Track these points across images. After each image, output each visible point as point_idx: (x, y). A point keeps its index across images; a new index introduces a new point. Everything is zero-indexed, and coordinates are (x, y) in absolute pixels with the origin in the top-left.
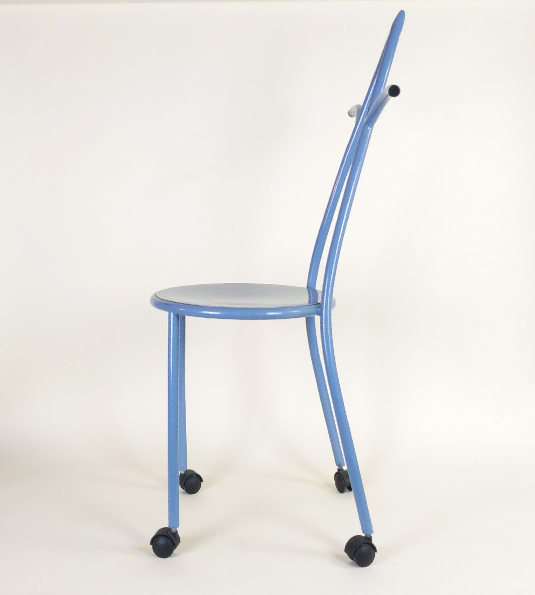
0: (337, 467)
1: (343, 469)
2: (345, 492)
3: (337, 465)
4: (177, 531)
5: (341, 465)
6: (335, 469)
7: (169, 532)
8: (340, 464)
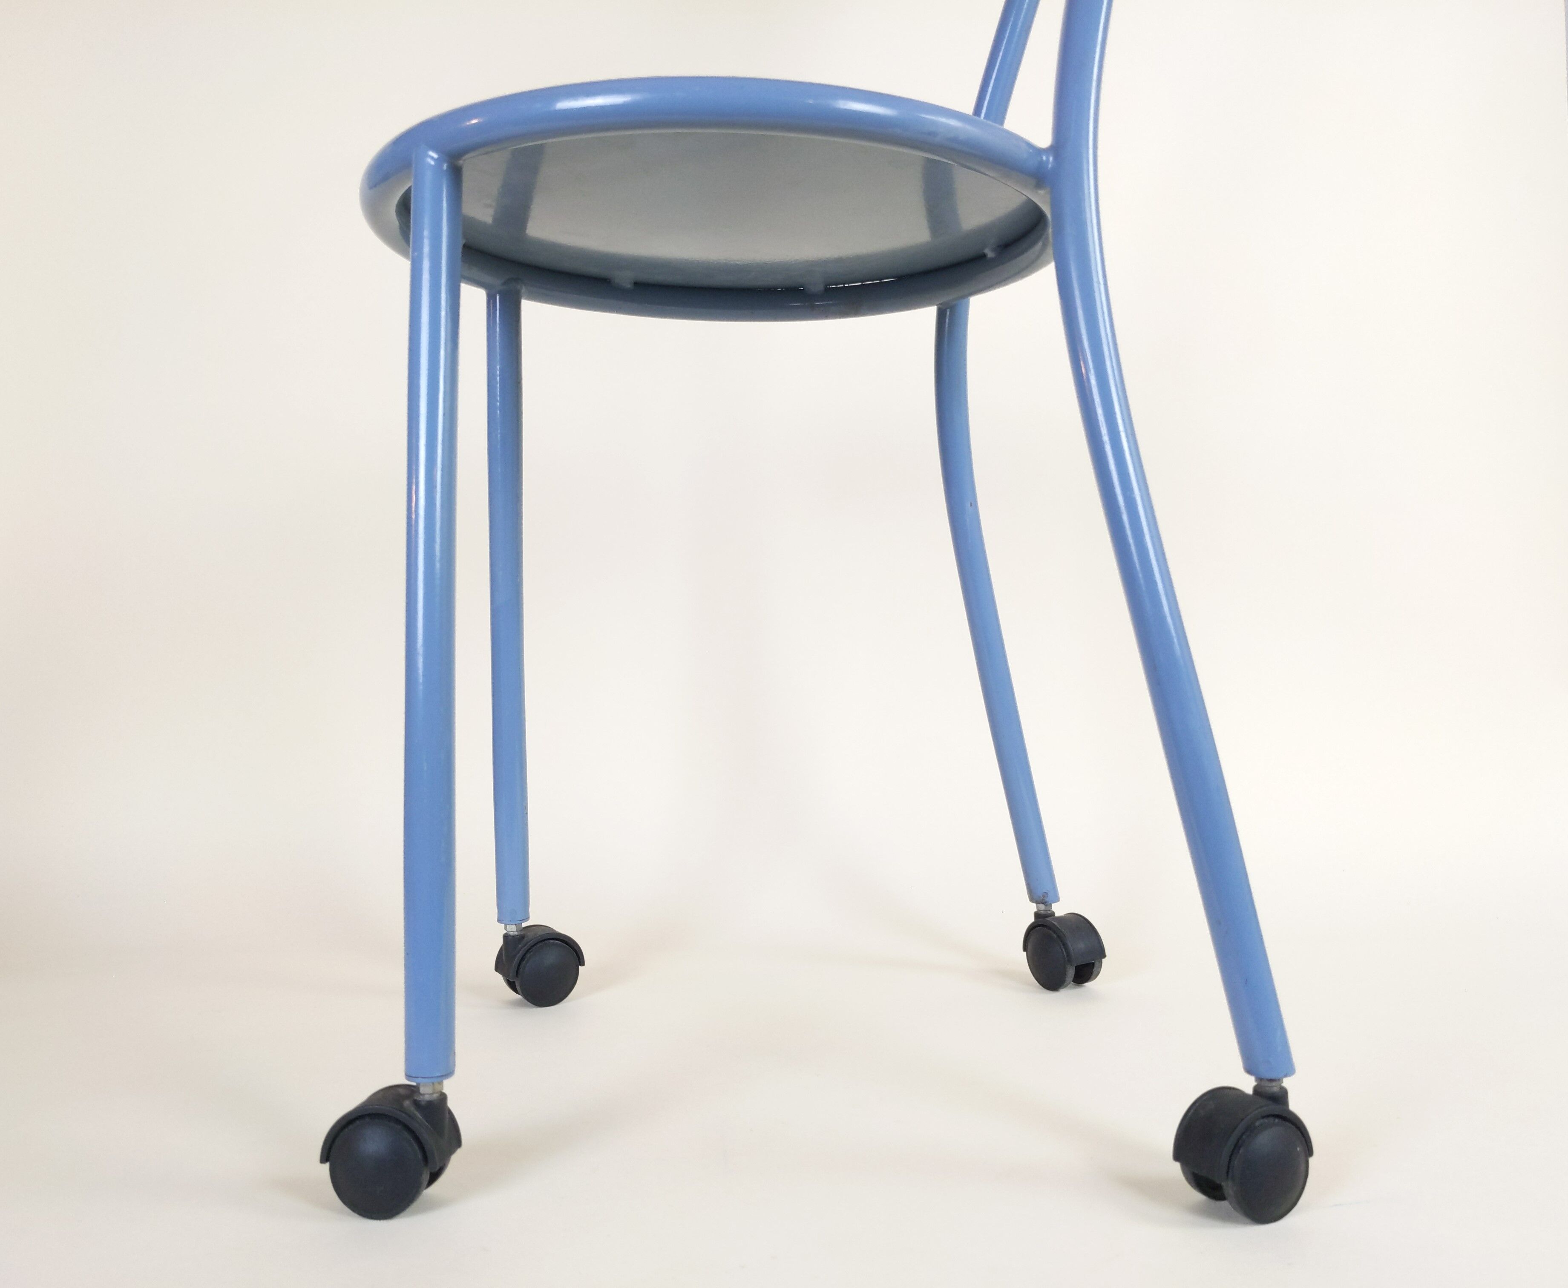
0: (1033, 908)
1: (1053, 914)
2: (1066, 986)
3: (1032, 899)
4: (443, 1098)
5: (1047, 900)
6: (1027, 914)
7: (407, 1103)
8: (1046, 894)
